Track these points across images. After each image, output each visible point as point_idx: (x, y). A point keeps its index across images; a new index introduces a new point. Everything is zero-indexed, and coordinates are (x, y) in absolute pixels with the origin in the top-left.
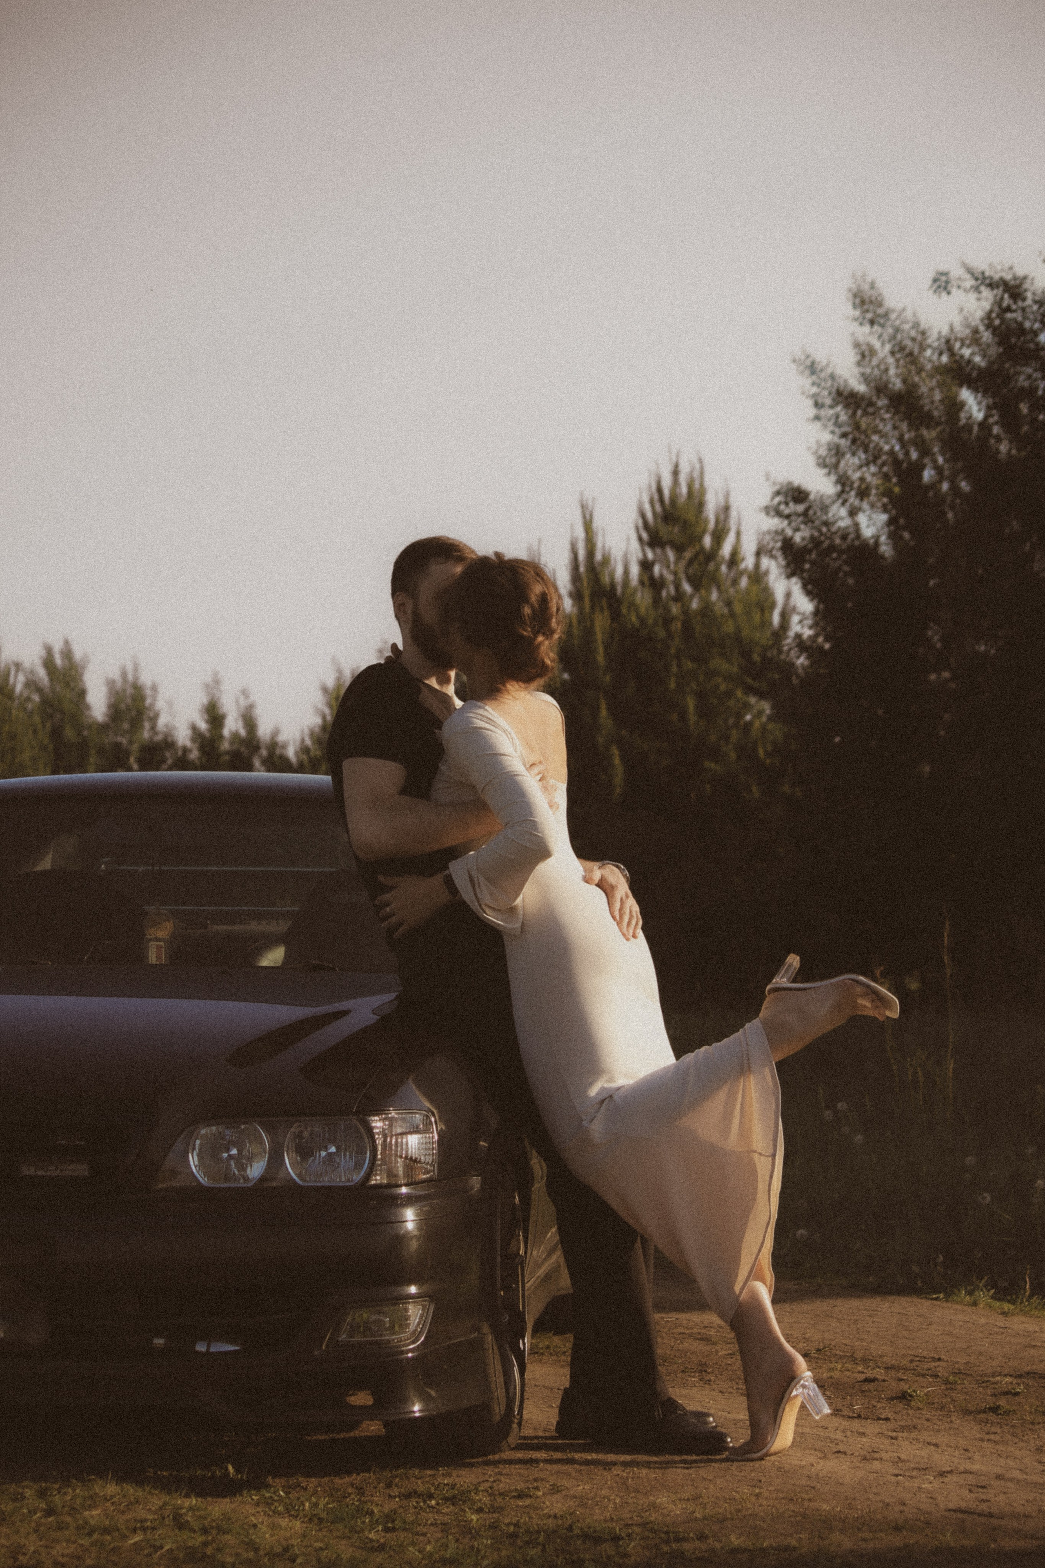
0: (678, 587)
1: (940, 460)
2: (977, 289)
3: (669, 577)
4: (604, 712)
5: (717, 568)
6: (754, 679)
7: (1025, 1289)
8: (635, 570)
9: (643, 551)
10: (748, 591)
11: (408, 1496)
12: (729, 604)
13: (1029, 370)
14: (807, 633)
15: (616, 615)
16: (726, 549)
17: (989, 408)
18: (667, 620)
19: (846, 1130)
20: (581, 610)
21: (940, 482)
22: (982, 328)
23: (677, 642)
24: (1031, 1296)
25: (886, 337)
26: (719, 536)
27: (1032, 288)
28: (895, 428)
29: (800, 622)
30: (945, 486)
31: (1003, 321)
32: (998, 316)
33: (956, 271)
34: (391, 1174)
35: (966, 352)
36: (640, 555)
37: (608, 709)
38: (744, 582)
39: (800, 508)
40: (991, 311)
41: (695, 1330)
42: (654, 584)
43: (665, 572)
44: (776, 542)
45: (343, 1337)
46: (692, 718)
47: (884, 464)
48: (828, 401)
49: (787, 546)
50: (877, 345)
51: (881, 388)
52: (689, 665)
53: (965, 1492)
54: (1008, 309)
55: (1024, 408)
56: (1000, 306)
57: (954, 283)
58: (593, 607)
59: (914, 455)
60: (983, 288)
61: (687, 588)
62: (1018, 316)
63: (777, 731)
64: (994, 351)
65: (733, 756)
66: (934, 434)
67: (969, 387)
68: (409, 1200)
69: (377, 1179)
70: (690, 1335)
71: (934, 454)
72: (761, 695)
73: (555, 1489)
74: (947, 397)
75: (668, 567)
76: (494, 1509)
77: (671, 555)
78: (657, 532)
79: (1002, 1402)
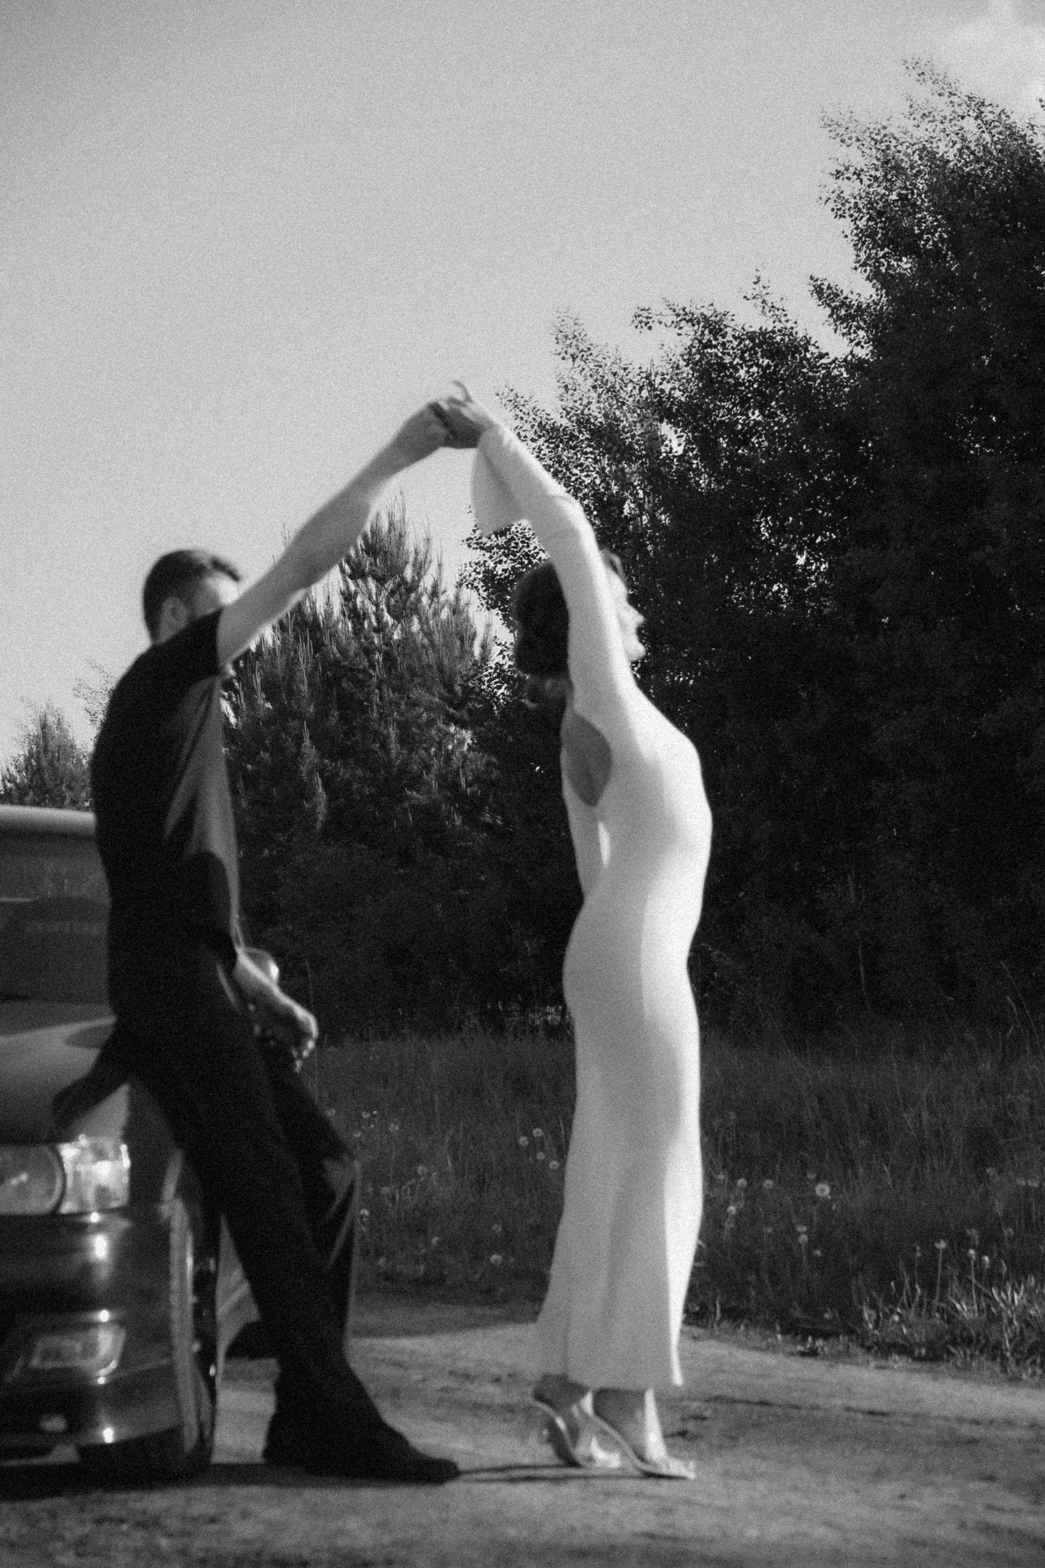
0: (379, 619)
1: (641, 494)
2: (677, 325)
3: (372, 608)
4: (307, 742)
5: (419, 600)
6: (455, 708)
7: (715, 1313)
8: (337, 603)
9: (345, 581)
10: (448, 622)
11: (99, 1521)
12: (429, 634)
13: (728, 405)
14: (507, 663)
15: (318, 647)
16: (427, 582)
17: (688, 442)
18: (368, 652)
19: (541, 1156)
20: (284, 641)
21: (641, 515)
22: (682, 363)
23: (377, 673)
24: (721, 1321)
25: (587, 372)
26: (420, 569)
27: (732, 324)
28: (596, 461)
29: (501, 652)
30: (645, 519)
31: (703, 355)
32: (698, 352)
33: (658, 307)
34: (81, 1201)
35: (667, 387)
36: (343, 587)
37: (311, 738)
38: (445, 614)
39: (502, 541)
40: (692, 346)
41: (388, 1356)
42: (356, 615)
43: (367, 602)
44: (479, 573)
45: (35, 1362)
46: (394, 747)
47: (585, 497)
48: (531, 435)
49: (489, 577)
50: (580, 379)
51: (583, 422)
52: (390, 694)
53: (651, 1516)
54: (709, 345)
55: (723, 443)
56: (700, 342)
57: (655, 318)
58: (296, 638)
59: (615, 489)
60: (683, 323)
61: (387, 618)
62: (719, 351)
63: (480, 761)
64: (692, 387)
65: (434, 784)
66: (634, 467)
67: (670, 422)
68: (100, 1228)
69: (67, 1207)
70: (383, 1361)
71: (635, 487)
72: (463, 725)
73: (245, 1515)
74: (648, 432)
75: (370, 598)
76: (184, 1534)
77: (372, 584)
78: (359, 564)
79: (691, 1426)
